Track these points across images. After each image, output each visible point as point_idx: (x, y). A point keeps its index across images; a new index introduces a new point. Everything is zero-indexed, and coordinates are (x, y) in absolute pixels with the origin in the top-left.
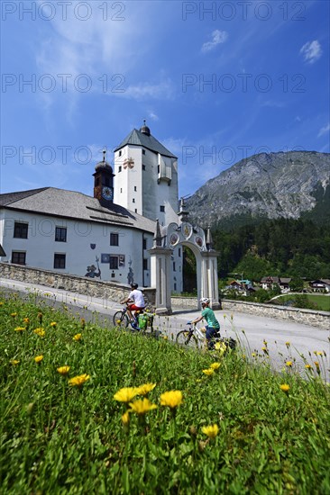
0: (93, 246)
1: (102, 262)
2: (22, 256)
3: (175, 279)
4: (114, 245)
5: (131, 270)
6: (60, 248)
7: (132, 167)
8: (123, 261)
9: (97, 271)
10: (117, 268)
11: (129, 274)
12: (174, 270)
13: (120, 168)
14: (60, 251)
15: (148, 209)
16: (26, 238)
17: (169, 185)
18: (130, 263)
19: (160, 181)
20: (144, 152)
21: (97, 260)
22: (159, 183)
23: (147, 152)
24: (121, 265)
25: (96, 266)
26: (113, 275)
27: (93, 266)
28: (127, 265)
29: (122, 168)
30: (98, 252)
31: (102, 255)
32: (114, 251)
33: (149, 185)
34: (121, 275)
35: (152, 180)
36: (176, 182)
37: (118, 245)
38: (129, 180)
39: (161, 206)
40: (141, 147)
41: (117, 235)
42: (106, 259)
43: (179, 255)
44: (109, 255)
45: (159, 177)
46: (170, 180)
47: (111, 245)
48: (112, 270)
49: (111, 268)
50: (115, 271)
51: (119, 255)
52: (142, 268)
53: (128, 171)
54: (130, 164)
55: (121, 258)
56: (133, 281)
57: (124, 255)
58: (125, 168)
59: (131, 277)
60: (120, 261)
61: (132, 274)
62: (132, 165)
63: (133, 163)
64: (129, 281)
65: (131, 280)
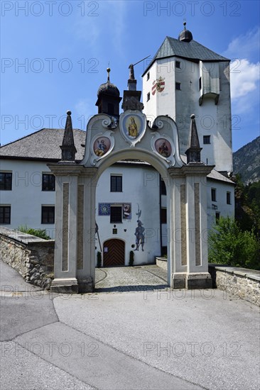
1: (100, 214)
2: (7, 210)
4: (116, 191)
5: (140, 223)
6: (48, 199)
7: (162, 89)
8: (129, 211)
10: (120, 221)
11: (137, 230)
13: (149, 95)
14: (48, 203)
16: (11, 189)
17: (216, 104)
18: (139, 214)
19: (203, 101)
20: (177, 65)
24: (126, 217)
26: (115, 231)
28: (134, 217)
29: (151, 95)
31: (100, 205)
32: (116, 199)
33: (186, 109)
34: (125, 230)
35: (191, 102)
36: (227, 97)
37: (121, 191)
38: (158, 107)
39: (204, 137)
40: (174, 58)
41: (121, 177)
42: (105, 209)
43: (228, 202)
44: (109, 204)
45: (202, 94)
46: (218, 95)
47: (111, 191)
48: (114, 224)
49: (111, 222)
50: (118, 226)
51: (123, 204)
52: (159, 221)
53: (157, 96)
54: (160, 86)
55: (126, 208)
56: (143, 238)
57: (130, 204)
58: (153, 94)
59: (139, 233)
60: (124, 212)
61: (143, 230)
62: (162, 87)
63: (163, 84)
64: (138, 239)
65: (140, 237)
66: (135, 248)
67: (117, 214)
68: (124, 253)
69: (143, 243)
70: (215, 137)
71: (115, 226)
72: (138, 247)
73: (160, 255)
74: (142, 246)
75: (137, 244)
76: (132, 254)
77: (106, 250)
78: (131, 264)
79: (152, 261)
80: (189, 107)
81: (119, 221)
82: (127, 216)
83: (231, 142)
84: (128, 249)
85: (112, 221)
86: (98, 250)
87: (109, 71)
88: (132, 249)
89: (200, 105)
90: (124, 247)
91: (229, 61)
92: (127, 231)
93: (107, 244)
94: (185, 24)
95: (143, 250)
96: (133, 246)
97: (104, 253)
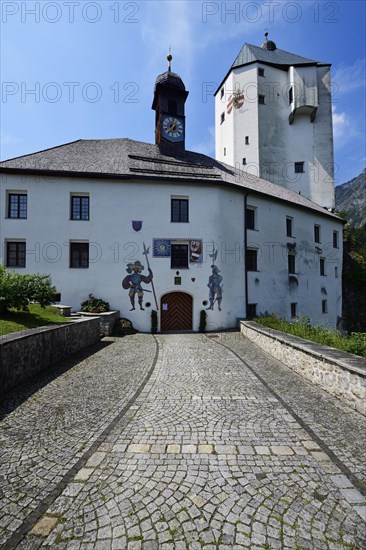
0: (137, 226)
1: (156, 254)
2: (20, 247)
3: (324, 291)
4: (180, 221)
5: (215, 269)
6: (79, 231)
8: (199, 252)
9: (145, 273)
11: (211, 279)
12: (322, 274)
13: (223, 116)
14: (80, 237)
15: (270, 172)
17: (312, 121)
18: (214, 256)
19: (294, 118)
20: (261, 73)
21: (146, 252)
22: (291, 122)
23: (268, 70)
25: (144, 263)
26: (178, 281)
27: (138, 263)
29: (226, 115)
30: (147, 237)
31: (156, 242)
32: (179, 232)
33: (273, 129)
34: (193, 280)
35: (278, 119)
36: (327, 111)
37: (187, 221)
38: (235, 128)
39: (296, 164)
40: (256, 64)
41: (187, 201)
42: (163, 248)
43: (335, 245)
44: (169, 241)
45: (293, 109)
46: (316, 109)
47: (172, 221)
48: (176, 271)
49: (172, 267)
50: (183, 273)
51: (190, 241)
52: (243, 266)
53: (235, 114)
54: (238, 101)
55: (194, 246)
56: (220, 292)
57: (200, 241)
58: (229, 112)
59: (215, 284)
60: (191, 252)
61: (219, 279)
62: (240, 101)
63: (242, 97)
64: (212, 293)
65: (216, 290)
66: (208, 305)
67: (180, 255)
68: (191, 313)
69: (219, 299)
70: (310, 164)
71: (178, 273)
72: (212, 304)
73: (244, 316)
74: (219, 303)
75: (212, 299)
76: (203, 314)
77: (165, 307)
78: (203, 329)
79: (233, 326)
80: (276, 125)
81: (185, 265)
82: (195, 258)
83: (333, 169)
84: (197, 307)
85: (174, 265)
86: (153, 307)
87: (170, 58)
88: (204, 308)
89: (291, 123)
90: (191, 303)
91: (330, 65)
92: (195, 281)
93: (166, 298)
94: (266, 34)
95: (220, 309)
96: (205, 303)
97: (162, 311)
